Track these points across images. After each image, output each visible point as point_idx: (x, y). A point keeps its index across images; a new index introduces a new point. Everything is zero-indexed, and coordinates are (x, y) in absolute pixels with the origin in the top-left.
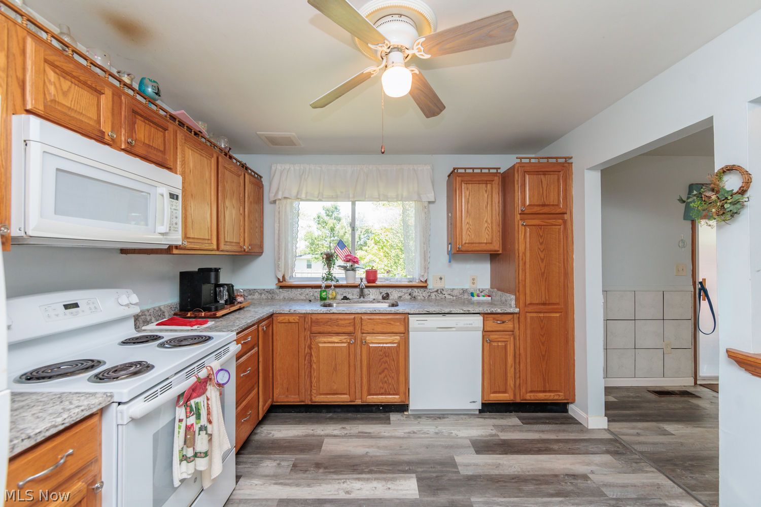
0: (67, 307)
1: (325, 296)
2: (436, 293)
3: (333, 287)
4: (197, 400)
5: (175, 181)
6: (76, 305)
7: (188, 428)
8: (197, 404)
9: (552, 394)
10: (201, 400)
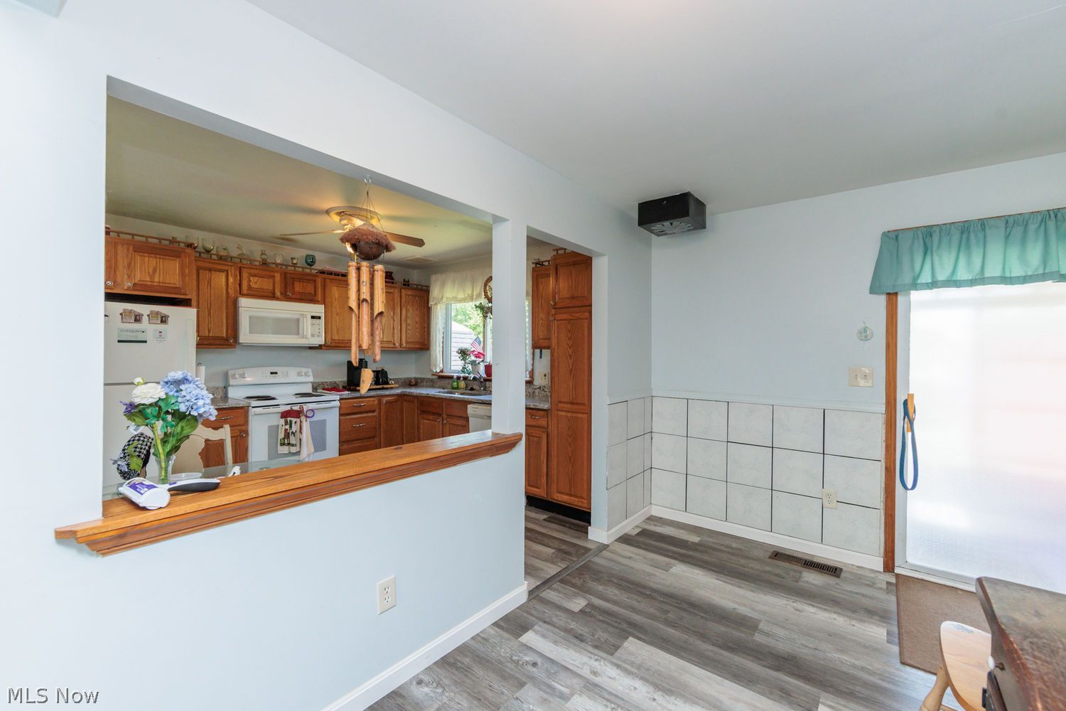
0: (272, 373)
1: (456, 386)
2: (539, 390)
3: (462, 379)
4: (291, 419)
5: (319, 309)
6: (276, 373)
7: (286, 430)
8: (291, 421)
9: (576, 499)
10: (294, 420)
